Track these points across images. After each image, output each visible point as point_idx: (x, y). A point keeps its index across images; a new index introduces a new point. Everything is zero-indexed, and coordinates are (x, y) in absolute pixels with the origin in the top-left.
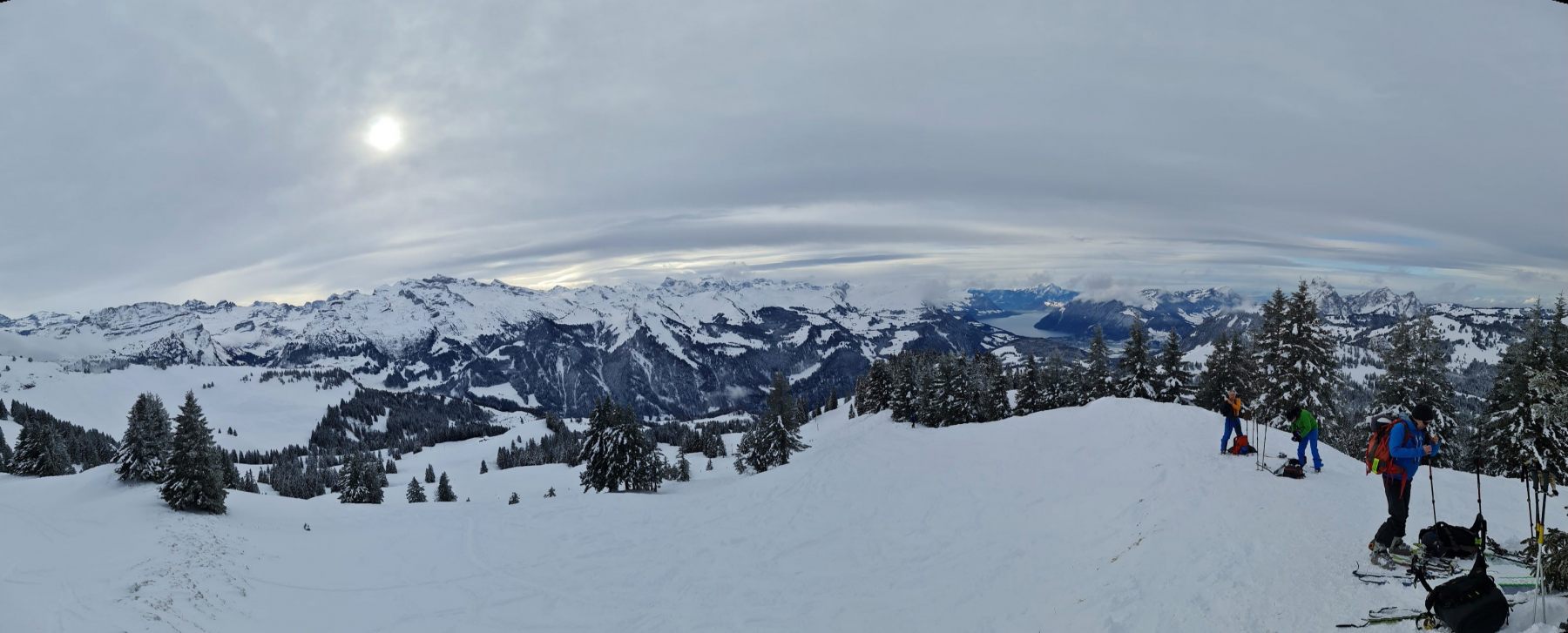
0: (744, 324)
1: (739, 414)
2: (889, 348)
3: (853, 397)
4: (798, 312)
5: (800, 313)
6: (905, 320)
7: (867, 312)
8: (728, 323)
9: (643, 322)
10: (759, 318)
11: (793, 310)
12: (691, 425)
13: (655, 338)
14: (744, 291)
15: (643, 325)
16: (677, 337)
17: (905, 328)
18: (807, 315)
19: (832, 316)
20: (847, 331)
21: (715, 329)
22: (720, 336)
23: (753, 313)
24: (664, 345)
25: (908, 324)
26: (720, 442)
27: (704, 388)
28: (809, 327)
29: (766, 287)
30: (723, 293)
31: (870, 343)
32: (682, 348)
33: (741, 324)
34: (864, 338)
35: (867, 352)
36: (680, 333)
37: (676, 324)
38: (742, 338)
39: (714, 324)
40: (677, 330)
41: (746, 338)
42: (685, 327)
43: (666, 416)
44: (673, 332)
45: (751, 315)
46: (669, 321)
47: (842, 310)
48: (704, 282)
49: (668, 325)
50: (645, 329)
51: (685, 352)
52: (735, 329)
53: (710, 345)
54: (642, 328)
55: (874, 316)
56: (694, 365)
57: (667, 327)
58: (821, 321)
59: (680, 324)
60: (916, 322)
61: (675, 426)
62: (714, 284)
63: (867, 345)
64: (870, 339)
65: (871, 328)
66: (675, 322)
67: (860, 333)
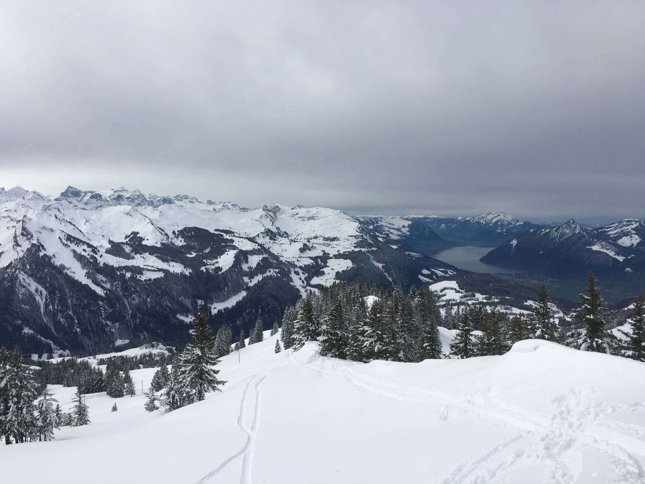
0: (163, 244)
1: (153, 346)
2: (320, 278)
3: (280, 330)
4: (224, 235)
5: (226, 236)
6: (339, 248)
7: (299, 237)
8: (144, 243)
9: (35, 238)
10: (180, 239)
11: (219, 233)
12: (93, 361)
13: (50, 258)
14: (164, 208)
15: (35, 242)
16: (79, 258)
17: (338, 256)
18: (234, 238)
19: (260, 240)
20: (276, 258)
21: (128, 249)
22: (133, 258)
23: (174, 233)
24: (63, 267)
25: (342, 252)
26: (128, 379)
27: (111, 317)
28: (235, 252)
29: (190, 205)
30: (139, 208)
31: (300, 272)
32: (85, 271)
33: (159, 245)
34: (295, 266)
35: (297, 281)
36: (83, 253)
37: (78, 242)
38: (160, 261)
39: (126, 243)
40: (79, 250)
41: (164, 260)
42: (89, 246)
43: (61, 352)
44: (74, 252)
45: (171, 235)
46: (69, 238)
47: (272, 235)
48: (116, 195)
49: (68, 243)
50: (39, 247)
51: (88, 275)
52: (152, 250)
53: (120, 268)
54: (33, 245)
55: (306, 242)
56: (99, 291)
57: (66, 246)
58: (248, 246)
59: (84, 243)
60: (350, 250)
61: (72, 364)
62: (128, 198)
63: (297, 273)
64: (300, 267)
65: (303, 255)
66: (78, 239)
67: (290, 260)
